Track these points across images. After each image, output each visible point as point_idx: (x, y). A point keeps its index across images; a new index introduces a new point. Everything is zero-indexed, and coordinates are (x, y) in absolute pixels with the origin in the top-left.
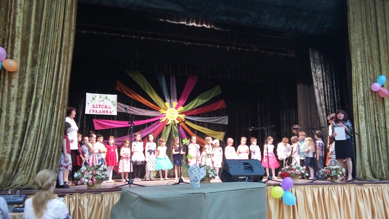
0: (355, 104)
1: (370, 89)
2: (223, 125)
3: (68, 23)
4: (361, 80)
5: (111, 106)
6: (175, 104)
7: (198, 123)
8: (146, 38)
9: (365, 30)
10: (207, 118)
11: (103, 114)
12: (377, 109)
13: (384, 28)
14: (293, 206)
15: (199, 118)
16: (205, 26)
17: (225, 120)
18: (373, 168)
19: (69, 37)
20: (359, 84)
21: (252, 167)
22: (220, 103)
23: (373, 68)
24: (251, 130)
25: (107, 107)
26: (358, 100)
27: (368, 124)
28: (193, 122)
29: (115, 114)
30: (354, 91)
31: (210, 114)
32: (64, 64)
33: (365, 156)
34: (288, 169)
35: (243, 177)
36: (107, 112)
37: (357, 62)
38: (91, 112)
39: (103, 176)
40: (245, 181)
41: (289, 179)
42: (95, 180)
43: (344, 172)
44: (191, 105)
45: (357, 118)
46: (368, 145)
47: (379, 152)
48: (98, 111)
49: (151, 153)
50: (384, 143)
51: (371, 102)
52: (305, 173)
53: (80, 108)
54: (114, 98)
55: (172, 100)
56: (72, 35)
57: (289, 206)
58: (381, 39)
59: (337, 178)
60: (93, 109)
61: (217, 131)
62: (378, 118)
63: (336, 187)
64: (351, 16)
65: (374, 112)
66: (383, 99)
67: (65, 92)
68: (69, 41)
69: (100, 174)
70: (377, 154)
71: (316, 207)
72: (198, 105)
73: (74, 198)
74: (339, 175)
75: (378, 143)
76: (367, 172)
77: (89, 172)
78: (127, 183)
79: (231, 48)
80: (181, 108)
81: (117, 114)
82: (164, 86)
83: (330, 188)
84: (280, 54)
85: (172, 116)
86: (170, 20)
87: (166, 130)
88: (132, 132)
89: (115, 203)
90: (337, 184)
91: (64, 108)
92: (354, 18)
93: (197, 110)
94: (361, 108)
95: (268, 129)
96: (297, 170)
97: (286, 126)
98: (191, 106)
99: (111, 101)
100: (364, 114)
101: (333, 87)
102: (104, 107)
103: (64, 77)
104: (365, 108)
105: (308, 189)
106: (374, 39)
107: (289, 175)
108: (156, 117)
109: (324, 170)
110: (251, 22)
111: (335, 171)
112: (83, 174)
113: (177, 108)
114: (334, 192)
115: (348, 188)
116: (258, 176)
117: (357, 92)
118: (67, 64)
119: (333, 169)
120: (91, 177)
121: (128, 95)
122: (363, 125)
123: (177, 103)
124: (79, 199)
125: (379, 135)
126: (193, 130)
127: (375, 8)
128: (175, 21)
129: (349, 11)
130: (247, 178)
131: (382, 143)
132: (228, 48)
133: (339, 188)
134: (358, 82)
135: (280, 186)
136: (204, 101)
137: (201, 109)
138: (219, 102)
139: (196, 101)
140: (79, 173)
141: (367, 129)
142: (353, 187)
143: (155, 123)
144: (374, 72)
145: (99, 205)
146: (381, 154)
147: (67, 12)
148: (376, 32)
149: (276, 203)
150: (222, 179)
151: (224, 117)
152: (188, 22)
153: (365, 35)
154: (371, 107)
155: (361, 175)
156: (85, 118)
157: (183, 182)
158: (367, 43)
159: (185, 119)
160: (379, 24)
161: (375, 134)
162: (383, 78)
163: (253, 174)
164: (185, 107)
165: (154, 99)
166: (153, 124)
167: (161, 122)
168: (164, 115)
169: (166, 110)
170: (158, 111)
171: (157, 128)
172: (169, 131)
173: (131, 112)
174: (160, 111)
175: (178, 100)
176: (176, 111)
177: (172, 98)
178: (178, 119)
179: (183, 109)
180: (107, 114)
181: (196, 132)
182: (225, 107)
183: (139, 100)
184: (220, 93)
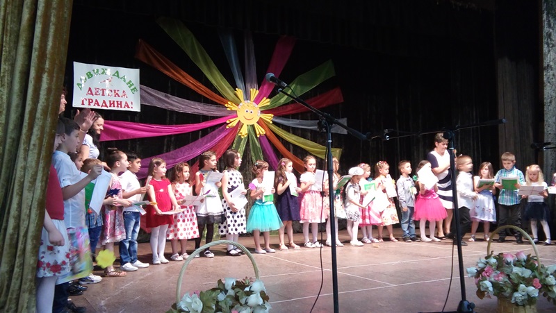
2: (339, 136)
5: (128, 92)
6: (254, 92)
7: (295, 131)
10: (312, 121)
11: (112, 108)
15: (298, 121)
22: (333, 93)
25: (120, 93)
28: (286, 128)
29: (136, 108)
36: (120, 104)
38: (86, 103)
48: (101, 104)
54: (132, 74)
55: (248, 85)
60: (90, 97)
80: (266, 102)
81: (141, 109)
82: (233, 56)
85: (248, 115)
87: (239, 142)
88: (172, 147)
93: (293, 105)
98: (284, 98)
99: (127, 82)
102: (113, 94)
108: (218, 117)
113: (257, 101)
121: (162, 70)
123: (258, 92)
126: (286, 144)
138: (331, 92)
139: (292, 87)
143: (217, 131)
151: (341, 119)
159: (274, 122)
164: (272, 99)
165: (214, 82)
166: (214, 132)
167: (227, 127)
168: (234, 114)
169: (238, 105)
170: (221, 105)
171: (222, 140)
172: (243, 146)
173: (168, 105)
174: (226, 105)
175: (260, 85)
176: (257, 106)
177: (248, 80)
178: (261, 122)
179: (269, 104)
180: (120, 109)
181: (291, 147)
182: (342, 101)
183: (185, 81)
184: (334, 74)
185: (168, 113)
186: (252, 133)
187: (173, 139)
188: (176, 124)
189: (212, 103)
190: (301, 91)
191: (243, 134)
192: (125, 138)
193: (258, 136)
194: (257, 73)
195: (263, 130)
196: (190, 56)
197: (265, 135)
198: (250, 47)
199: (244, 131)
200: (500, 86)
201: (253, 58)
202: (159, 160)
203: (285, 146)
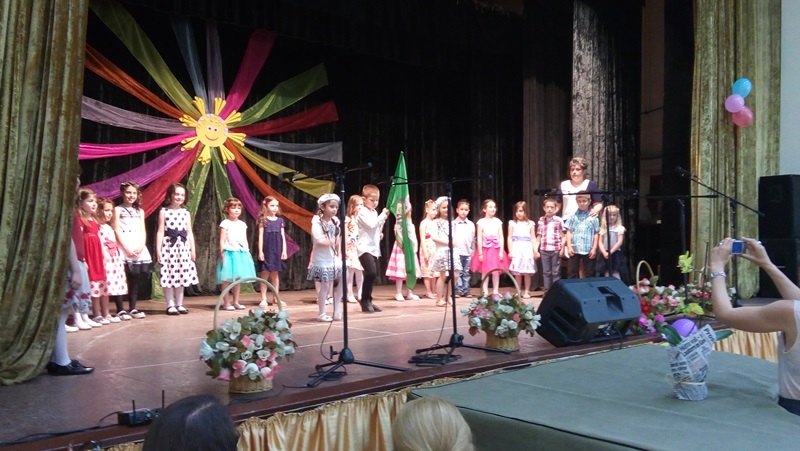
0: (695, 137)
1: (723, 106)
2: (332, 166)
6: (220, 103)
7: (273, 158)
10: (293, 145)
15: (278, 144)
17: (334, 153)
21: (616, 296)
22: (324, 109)
26: (700, 131)
28: (263, 153)
30: (695, 109)
31: (302, 136)
35: (603, 326)
37: (706, 43)
44: (261, 107)
55: (212, 93)
72: (275, 111)
80: (236, 117)
82: (190, 50)
85: (211, 134)
87: (199, 170)
88: (105, 174)
93: (272, 122)
98: (260, 112)
108: (168, 136)
113: (224, 114)
117: (699, 112)
121: (91, 68)
123: (225, 102)
126: (262, 173)
136: (289, 102)
137: (281, 121)
138: (323, 106)
139: (270, 99)
143: (168, 153)
151: (334, 145)
159: (246, 145)
164: (243, 114)
165: (163, 87)
166: (163, 156)
167: (182, 149)
168: (191, 131)
169: (197, 120)
170: (174, 119)
171: (175, 166)
172: (204, 175)
173: (99, 117)
174: (181, 119)
175: (227, 93)
176: (223, 122)
177: (211, 85)
178: (229, 144)
179: (239, 119)
181: (269, 178)
182: (337, 119)
183: (123, 84)
184: (324, 82)
185: (100, 127)
186: (217, 158)
187: (106, 163)
188: (112, 142)
189: (162, 115)
190: (283, 104)
191: (205, 159)
193: (225, 163)
194: (224, 77)
195: (232, 155)
196: (131, 49)
197: (235, 161)
198: (213, 40)
199: (206, 156)
200: (526, 112)
201: (218, 55)
202: (87, 191)
203: (261, 177)
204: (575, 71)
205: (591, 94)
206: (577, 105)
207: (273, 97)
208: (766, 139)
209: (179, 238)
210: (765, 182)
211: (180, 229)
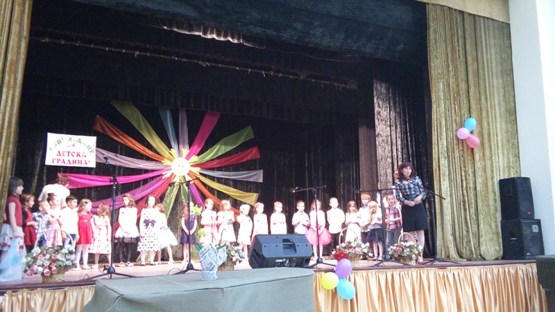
0: (435, 156)
1: (456, 136)
2: (256, 184)
3: (18, 26)
4: (443, 123)
5: (87, 153)
6: (185, 151)
7: (219, 180)
8: (142, 53)
9: (450, 55)
10: (232, 173)
11: (74, 165)
12: (464, 163)
13: (475, 53)
14: (351, 301)
15: (221, 173)
16: (231, 40)
17: (258, 176)
18: (459, 244)
19: (19, 47)
20: (441, 129)
21: (294, 245)
22: (252, 151)
23: (460, 107)
24: (294, 191)
25: (81, 154)
26: (440, 152)
27: (453, 183)
28: (212, 178)
29: (93, 165)
30: (434, 138)
31: (237, 168)
32: (8, 88)
33: (448, 228)
34: (344, 248)
35: (281, 261)
36: (80, 162)
37: (438, 98)
38: (56, 161)
39: (67, 263)
40: (284, 266)
41: (346, 262)
42: (54, 268)
43: (420, 251)
44: (209, 154)
45: (438, 175)
46: (453, 213)
47: (466, 223)
48: (66, 161)
49: (147, 225)
50: (473, 210)
51: (457, 154)
52: (368, 252)
53: (38, 155)
54: (92, 140)
55: (181, 146)
56: (24, 45)
57: (345, 301)
58: (470, 69)
59: (411, 259)
60: (59, 157)
61: (247, 191)
62: (466, 176)
63: (410, 272)
64: (432, 36)
65: (461, 168)
66: (472, 150)
67: (10, 131)
68: (18, 53)
69: (64, 259)
70: (464, 224)
71: (383, 301)
72: (220, 154)
73: (20, 297)
74: (414, 256)
75: (465, 210)
76: (451, 249)
77: (44, 255)
78: (106, 272)
79: (267, 73)
80: (195, 159)
82: (169, 125)
83: (402, 273)
84: (336, 84)
85: (181, 169)
86: (178, 28)
87: (172, 190)
88: (119, 193)
89: (86, 303)
90: (410, 267)
91: (7, 156)
92: (435, 39)
93: (218, 161)
94: (444, 162)
95: (318, 190)
96: (357, 249)
97: (344, 186)
99: (87, 145)
100: (447, 170)
101: (406, 133)
102: (75, 155)
103: (8, 109)
104: (449, 162)
105: (372, 275)
106: (462, 68)
107: (346, 256)
108: (156, 171)
109: (394, 248)
110: (295, 38)
111: (408, 249)
112: (35, 259)
113: (188, 157)
114: (408, 278)
115: (426, 273)
116: (303, 258)
117: (438, 140)
118: (15, 88)
119: (405, 246)
120: (48, 264)
121: (113, 137)
122: (445, 185)
123: (188, 151)
124: (27, 299)
125: (466, 198)
126: (212, 190)
127: (464, 26)
128: (185, 30)
129: (429, 28)
130: (287, 262)
131: (471, 210)
132: (263, 72)
133: (414, 272)
134: (440, 126)
135: (334, 272)
136: (229, 148)
137: (224, 160)
138: (250, 150)
139: (217, 147)
140: (29, 258)
141: (451, 190)
142: (432, 272)
143: (155, 180)
144: (460, 111)
145: (60, 307)
146: (469, 225)
147: (17, 9)
148: (464, 59)
149: (328, 295)
150: (251, 263)
151: (258, 171)
152: (205, 33)
153: (450, 63)
154: (457, 160)
155: (443, 253)
156: (45, 171)
157: (193, 269)
158: (452, 74)
159: (201, 174)
160: (468, 47)
161: (461, 197)
162: (472, 122)
163: (295, 255)
164: (200, 157)
165: (153, 145)
166: (152, 181)
167: (163, 178)
168: (168, 168)
169: (172, 161)
170: (159, 161)
171: (158, 187)
172: (175, 192)
173: (117, 163)
174: (163, 161)
175: (190, 145)
176: (187, 161)
177: (181, 142)
178: (190, 173)
179: (197, 160)
180: (80, 165)
181: (216, 192)
182: (259, 157)
183: (131, 145)
184: (252, 136)
185: (117, 168)
188: (124, 175)
189: (152, 160)
190: (225, 150)
192: (83, 186)
194: (189, 136)
196: (136, 126)
199: (177, 180)
201: (185, 126)
203: (210, 192)
204: (376, 121)
205: (389, 134)
206: (379, 140)
207: (218, 146)
208: (506, 155)
209: (150, 224)
210: (503, 183)
211: (151, 220)
